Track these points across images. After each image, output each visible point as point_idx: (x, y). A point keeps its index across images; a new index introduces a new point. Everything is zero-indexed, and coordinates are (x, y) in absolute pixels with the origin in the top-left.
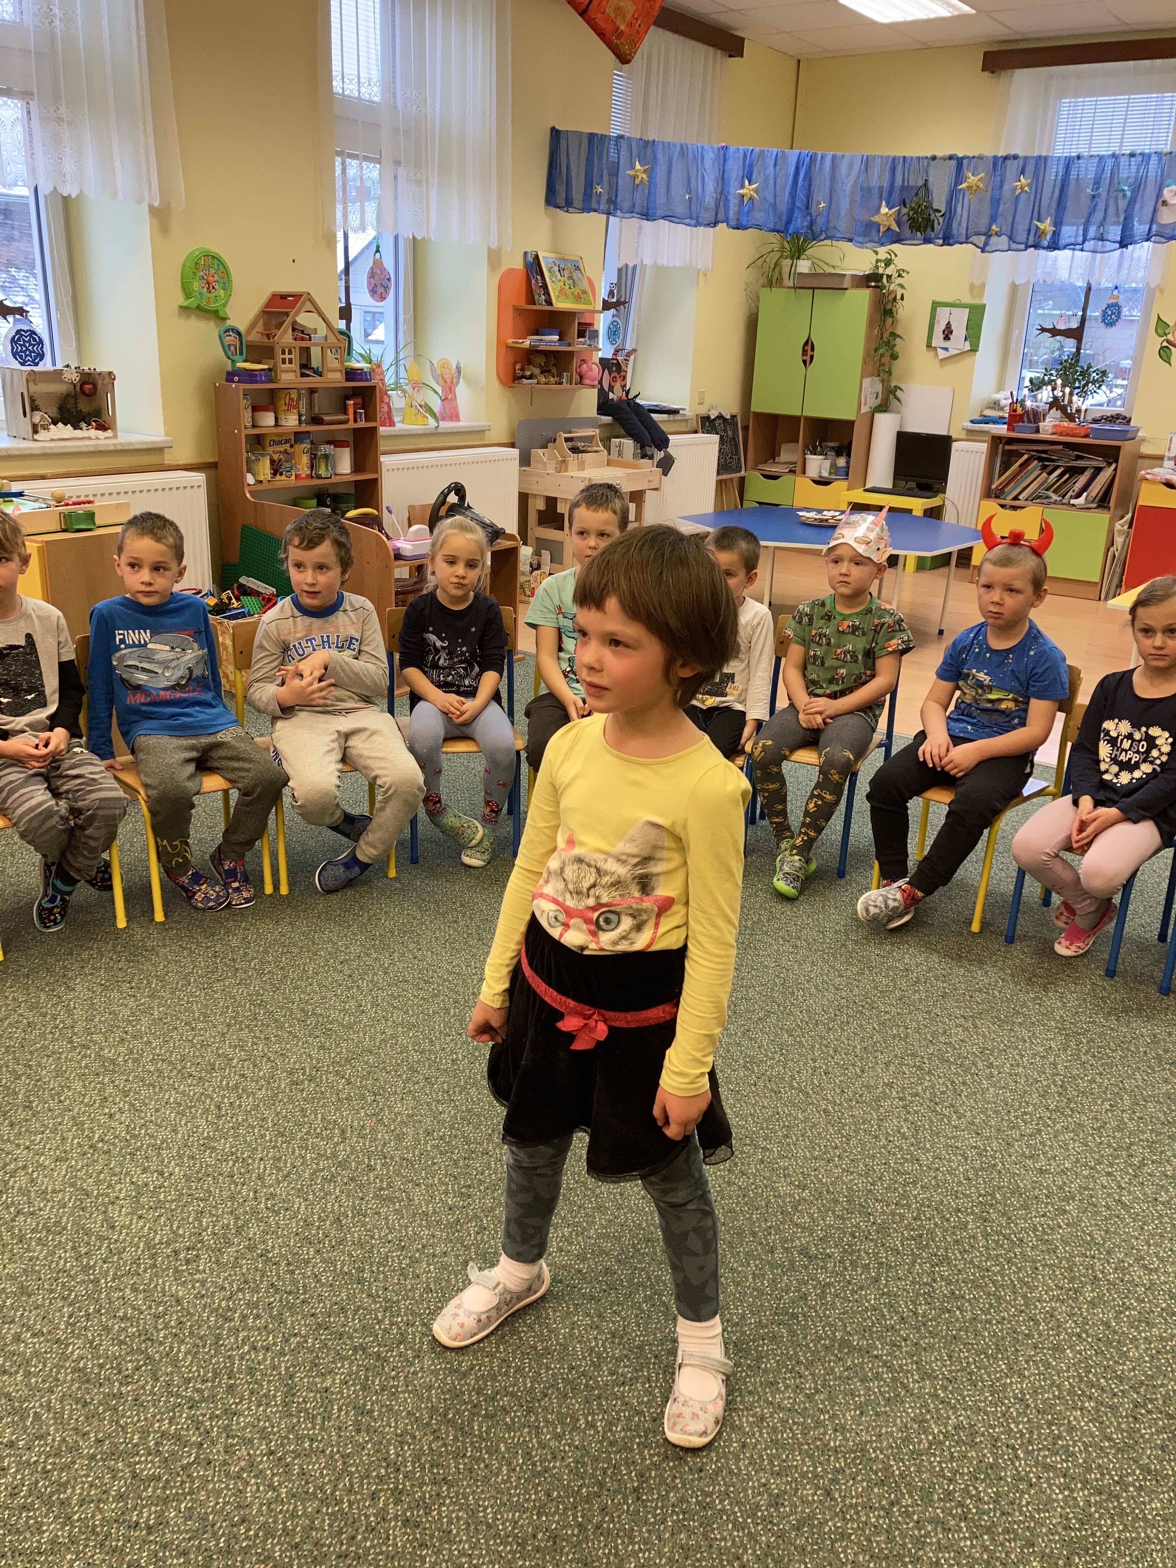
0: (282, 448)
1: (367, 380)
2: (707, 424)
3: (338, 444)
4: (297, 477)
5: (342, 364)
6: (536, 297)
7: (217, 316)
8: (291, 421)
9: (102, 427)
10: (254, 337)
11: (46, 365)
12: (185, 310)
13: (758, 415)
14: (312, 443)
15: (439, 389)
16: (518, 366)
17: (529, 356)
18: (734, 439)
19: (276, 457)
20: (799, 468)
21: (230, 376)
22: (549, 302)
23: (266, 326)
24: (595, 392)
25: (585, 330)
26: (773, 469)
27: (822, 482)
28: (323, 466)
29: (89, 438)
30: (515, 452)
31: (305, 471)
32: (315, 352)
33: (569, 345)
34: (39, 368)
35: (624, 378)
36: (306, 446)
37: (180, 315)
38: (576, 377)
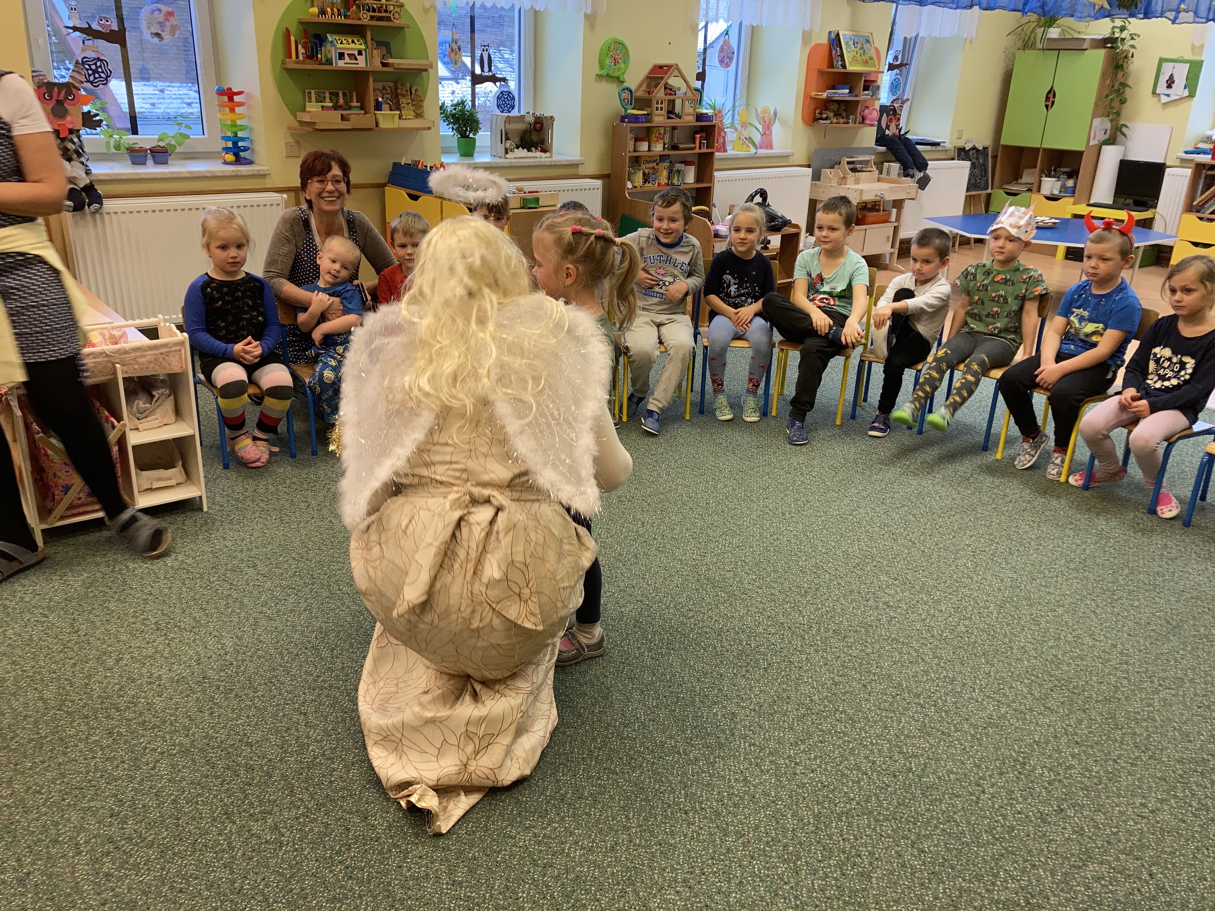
0: (651, 165)
1: (710, 121)
2: (962, 153)
3: (687, 163)
4: (659, 184)
5: (695, 110)
6: (835, 63)
7: (619, 80)
8: (658, 148)
9: (544, 151)
10: (640, 93)
11: (515, 113)
12: (599, 76)
13: (1005, 147)
14: (671, 162)
15: (760, 128)
16: (817, 111)
17: (826, 104)
18: (985, 166)
19: (647, 171)
20: (1035, 189)
21: (623, 119)
22: (844, 66)
23: (648, 86)
24: (876, 128)
25: (870, 85)
26: (1014, 188)
27: (1052, 198)
28: (676, 178)
29: (536, 157)
30: (810, 170)
31: (664, 180)
32: (678, 103)
33: (856, 96)
34: (510, 114)
35: (899, 119)
36: (667, 164)
37: (596, 80)
38: (859, 119)
